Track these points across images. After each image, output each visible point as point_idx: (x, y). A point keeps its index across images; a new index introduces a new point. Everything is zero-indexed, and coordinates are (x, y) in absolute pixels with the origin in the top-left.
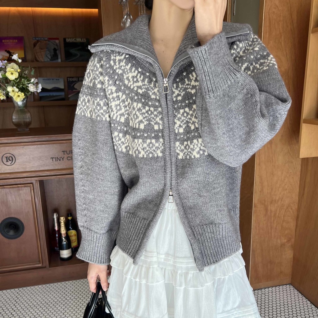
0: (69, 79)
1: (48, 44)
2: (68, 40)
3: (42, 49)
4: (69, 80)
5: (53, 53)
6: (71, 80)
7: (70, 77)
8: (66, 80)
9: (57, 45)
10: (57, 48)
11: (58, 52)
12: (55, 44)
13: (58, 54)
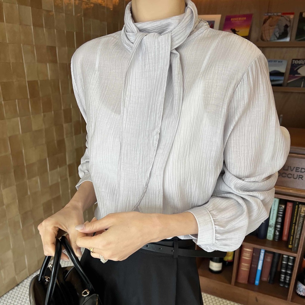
1: (280, 20)
3: (271, 26)
4: (293, 63)
5: (282, 30)
6: (296, 62)
7: (295, 60)
8: (290, 62)
9: (290, 21)
10: (289, 25)
11: (288, 29)
12: (288, 20)
13: (288, 32)
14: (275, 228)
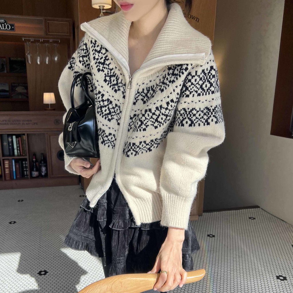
0: (12, 84)
2: (12, 59)
5: (1, 67)
6: (14, 85)
8: (10, 85)
10: (4, 64)
12: (3, 61)
13: (5, 67)
14: (17, 150)
